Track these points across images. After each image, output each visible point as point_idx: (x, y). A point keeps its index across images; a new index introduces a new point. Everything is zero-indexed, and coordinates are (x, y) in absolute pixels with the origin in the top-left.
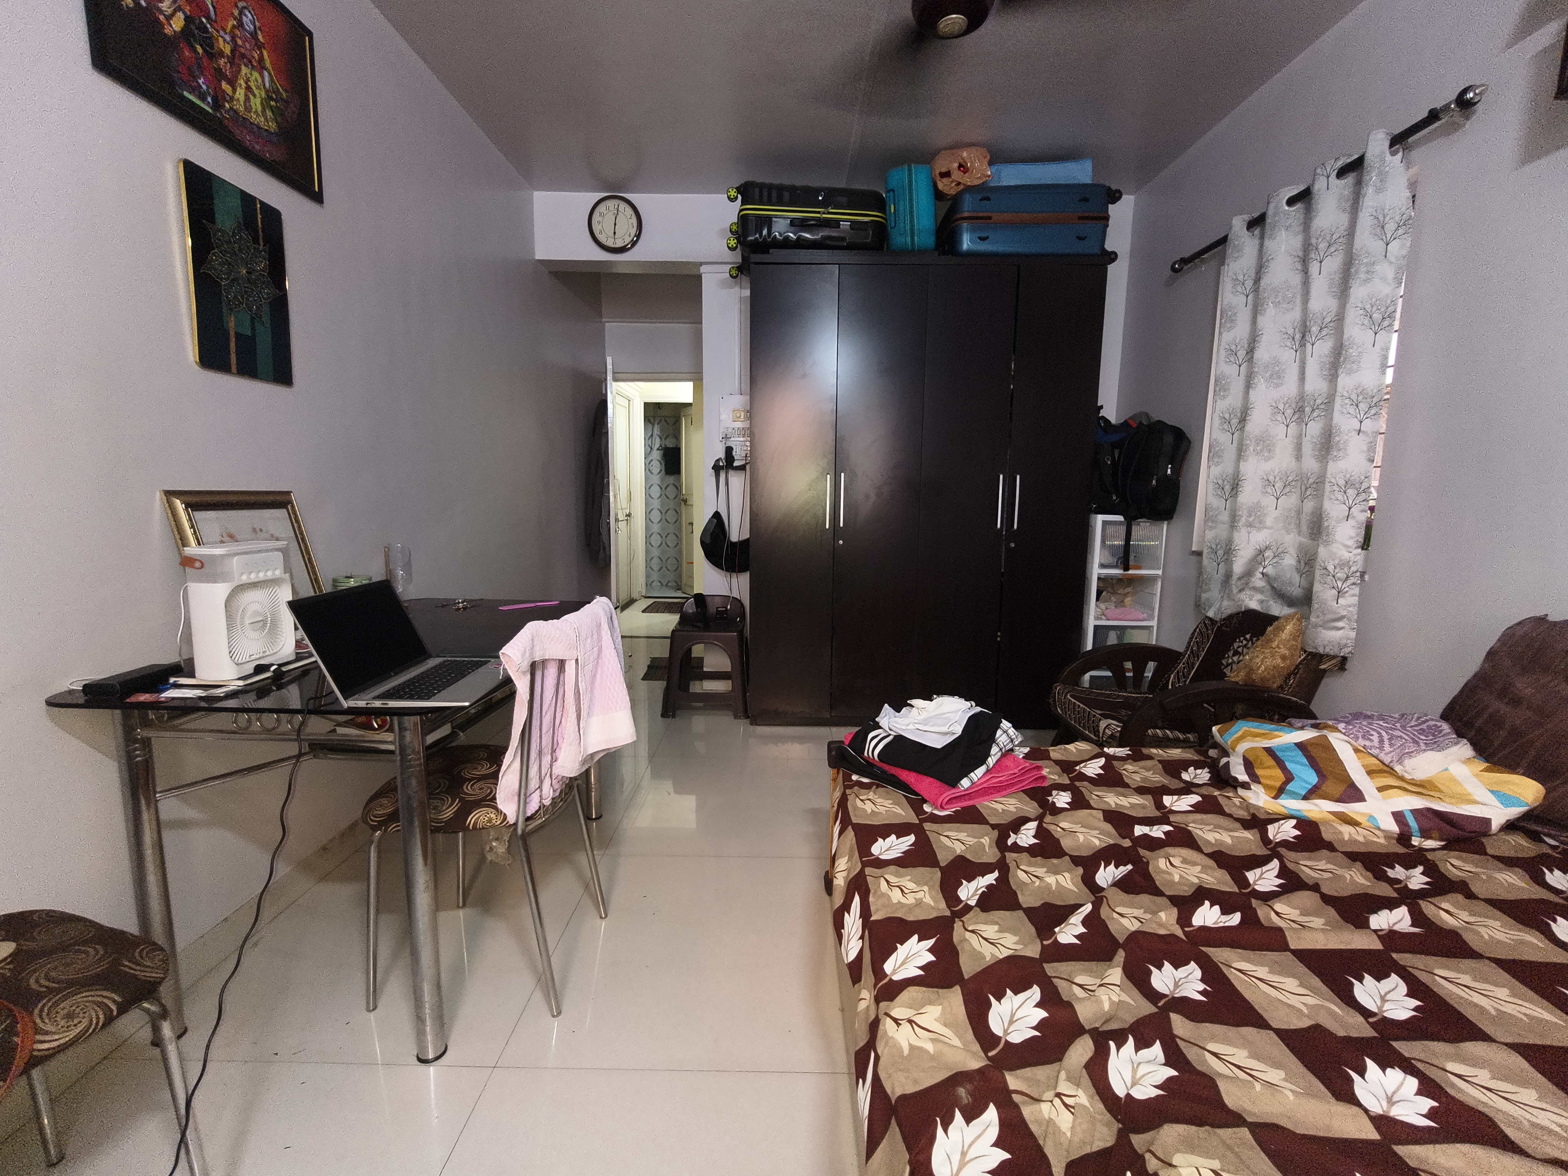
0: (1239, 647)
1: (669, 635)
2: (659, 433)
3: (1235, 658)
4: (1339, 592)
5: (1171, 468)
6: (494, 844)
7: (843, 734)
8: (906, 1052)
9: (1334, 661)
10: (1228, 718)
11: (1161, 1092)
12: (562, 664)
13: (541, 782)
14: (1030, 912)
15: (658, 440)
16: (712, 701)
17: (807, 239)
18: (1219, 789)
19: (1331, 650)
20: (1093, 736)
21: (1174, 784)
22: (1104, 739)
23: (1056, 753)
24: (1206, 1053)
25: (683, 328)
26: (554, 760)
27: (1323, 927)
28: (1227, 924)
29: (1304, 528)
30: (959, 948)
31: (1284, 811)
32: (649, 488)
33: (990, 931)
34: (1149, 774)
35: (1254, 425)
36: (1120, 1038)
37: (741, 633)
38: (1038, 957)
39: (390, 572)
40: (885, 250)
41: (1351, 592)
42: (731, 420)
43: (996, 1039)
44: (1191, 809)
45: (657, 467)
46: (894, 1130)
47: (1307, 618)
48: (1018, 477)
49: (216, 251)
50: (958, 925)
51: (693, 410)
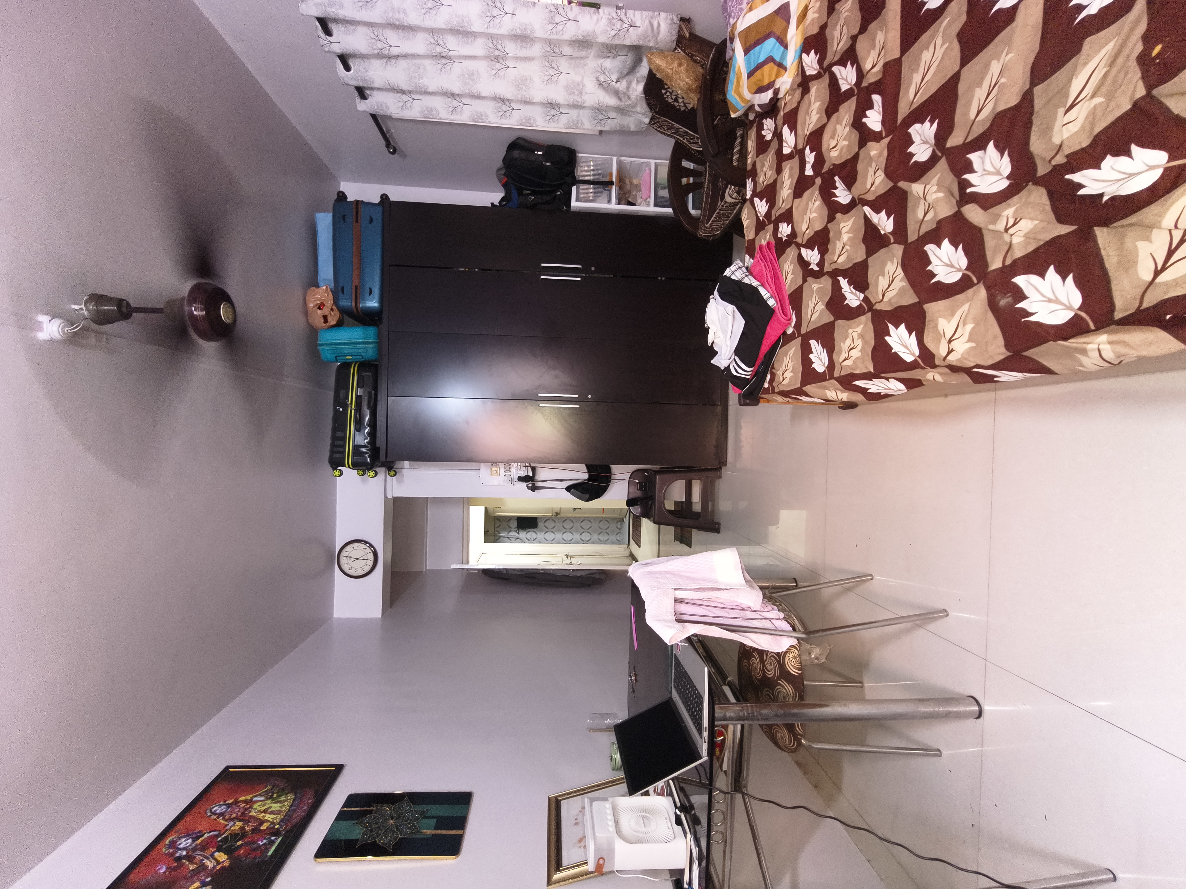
0: (672, 98)
1: (657, 525)
2: (507, 533)
3: (680, 100)
4: (632, 26)
5: (538, 151)
6: (813, 656)
7: (733, 395)
8: (973, 344)
9: (683, 26)
10: (724, 105)
11: (1006, 153)
12: (677, 601)
13: (766, 619)
14: (870, 252)
15: (511, 533)
16: (708, 495)
17: (370, 420)
18: (779, 111)
19: (674, 30)
20: (738, 207)
21: (775, 145)
22: (740, 198)
23: (749, 234)
24: (977, 119)
25: (432, 513)
26: (750, 609)
27: (884, 32)
28: (881, 105)
29: (583, 53)
30: (896, 306)
31: (796, 62)
32: (547, 540)
33: (883, 282)
34: (767, 164)
35: (507, 92)
36: (964, 185)
37: (657, 472)
38: (903, 247)
39: (608, 729)
40: (377, 363)
41: (632, 16)
42: (498, 477)
43: (965, 278)
44: (793, 132)
45: (531, 534)
46: (1033, 353)
47: (650, 48)
48: (543, 265)
49: (377, 840)
50: (878, 307)
51: (490, 507)
